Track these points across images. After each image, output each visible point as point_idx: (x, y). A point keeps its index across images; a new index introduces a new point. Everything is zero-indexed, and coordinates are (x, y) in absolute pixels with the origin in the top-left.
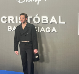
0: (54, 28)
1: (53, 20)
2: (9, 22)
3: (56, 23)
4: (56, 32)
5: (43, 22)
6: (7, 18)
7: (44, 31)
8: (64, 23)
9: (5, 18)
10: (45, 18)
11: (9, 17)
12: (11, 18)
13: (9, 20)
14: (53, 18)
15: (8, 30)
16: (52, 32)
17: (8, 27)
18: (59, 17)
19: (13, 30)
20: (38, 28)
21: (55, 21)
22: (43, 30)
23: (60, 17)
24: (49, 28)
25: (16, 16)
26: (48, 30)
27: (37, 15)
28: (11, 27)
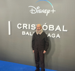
0: (58, 35)
1: (58, 28)
2: (24, 28)
3: (60, 30)
4: (60, 37)
5: (50, 30)
6: (22, 25)
7: (51, 37)
8: (67, 31)
9: (21, 25)
10: (52, 27)
11: (24, 24)
12: (25, 25)
13: (24, 26)
14: (58, 26)
15: (23, 34)
16: (56, 37)
17: (23, 32)
19: (26, 35)
21: (60, 29)
22: (49, 36)
23: (64, 26)
24: (55, 35)
26: (54, 36)
27: (46, 24)
28: (25, 32)
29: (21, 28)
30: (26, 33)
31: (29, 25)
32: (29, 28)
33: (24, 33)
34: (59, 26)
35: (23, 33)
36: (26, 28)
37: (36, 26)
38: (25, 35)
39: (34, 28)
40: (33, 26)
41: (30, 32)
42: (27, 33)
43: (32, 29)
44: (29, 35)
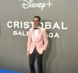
1: (56, 26)
2: (15, 27)
3: (59, 28)
5: (46, 28)
6: (12, 24)
8: (67, 29)
9: (11, 23)
10: (49, 24)
11: (15, 22)
12: (16, 23)
13: (15, 25)
14: (56, 23)
16: (55, 37)
17: (14, 32)
18: (62, 23)
19: (18, 35)
25: (21, 22)
26: (51, 35)
27: (41, 21)
28: (16, 32)
29: (12, 26)
30: (18, 33)
32: (22, 27)
34: (58, 23)
35: (14, 33)
36: (18, 27)
37: (29, 24)
39: (27, 26)
40: (26, 24)
41: (23, 32)
42: (20, 33)
43: (25, 27)
44: (21, 35)
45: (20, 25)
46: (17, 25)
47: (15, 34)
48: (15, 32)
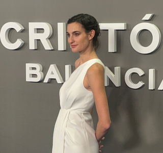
2: (32, 46)
11: (32, 26)
12: (39, 30)
15: (29, 79)
17: (28, 66)
19: (46, 81)
20: (151, 72)
27: (148, 17)
28: (38, 66)
29: (18, 43)
30: (45, 70)
31: (61, 26)
32: (61, 46)
33: (34, 72)
35: (29, 72)
36: (47, 46)
38: (41, 81)
41: (68, 68)
42: (53, 72)
45: (53, 38)
46: (44, 37)
47: (34, 76)
48: (34, 69)
